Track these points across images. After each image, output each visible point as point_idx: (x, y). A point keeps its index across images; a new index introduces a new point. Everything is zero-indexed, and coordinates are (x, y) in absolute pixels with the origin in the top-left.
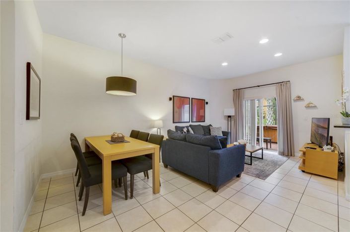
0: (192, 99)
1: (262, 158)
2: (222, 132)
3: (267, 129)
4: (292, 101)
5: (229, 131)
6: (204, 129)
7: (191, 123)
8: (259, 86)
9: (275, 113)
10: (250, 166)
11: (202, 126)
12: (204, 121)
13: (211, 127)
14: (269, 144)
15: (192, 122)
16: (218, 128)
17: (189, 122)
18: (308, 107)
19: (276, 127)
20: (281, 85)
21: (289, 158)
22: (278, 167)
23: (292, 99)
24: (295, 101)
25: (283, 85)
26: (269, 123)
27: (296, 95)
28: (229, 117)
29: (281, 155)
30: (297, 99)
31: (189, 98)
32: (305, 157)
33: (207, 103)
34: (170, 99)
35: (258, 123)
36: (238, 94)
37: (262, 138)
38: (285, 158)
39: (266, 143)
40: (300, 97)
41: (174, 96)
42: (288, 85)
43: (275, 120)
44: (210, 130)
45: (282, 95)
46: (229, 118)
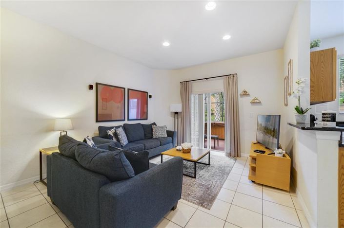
0: (129, 89)
1: (209, 164)
2: (167, 131)
3: (214, 126)
4: (239, 96)
5: (176, 130)
6: (144, 129)
7: (126, 122)
8: (207, 79)
9: (222, 109)
10: (193, 180)
11: (143, 125)
12: (147, 119)
13: (154, 126)
14: (216, 141)
15: (128, 120)
16: (162, 127)
17: (124, 120)
18: (253, 103)
19: (224, 124)
20: (229, 78)
21: (236, 160)
22: (225, 176)
23: (239, 93)
24: (241, 96)
25: (231, 78)
26: (217, 119)
27: (243, 90)
28: (176, 113)
29: (228, 156)
30: (244, 95)
31: (124, 88)
32: (255, 164)
33: (150, 97)
34: (91, 87)
35: (206, 120)
36: (185, 87)
37: (209, 135)
38: (232, 161)
39: (213, 140)
40: (246, 92)
41: (97, 84)
42: (235, 78)
43: (222, 116)
44: (152, 129)
45: (229, 89)
46: (176, 115)
